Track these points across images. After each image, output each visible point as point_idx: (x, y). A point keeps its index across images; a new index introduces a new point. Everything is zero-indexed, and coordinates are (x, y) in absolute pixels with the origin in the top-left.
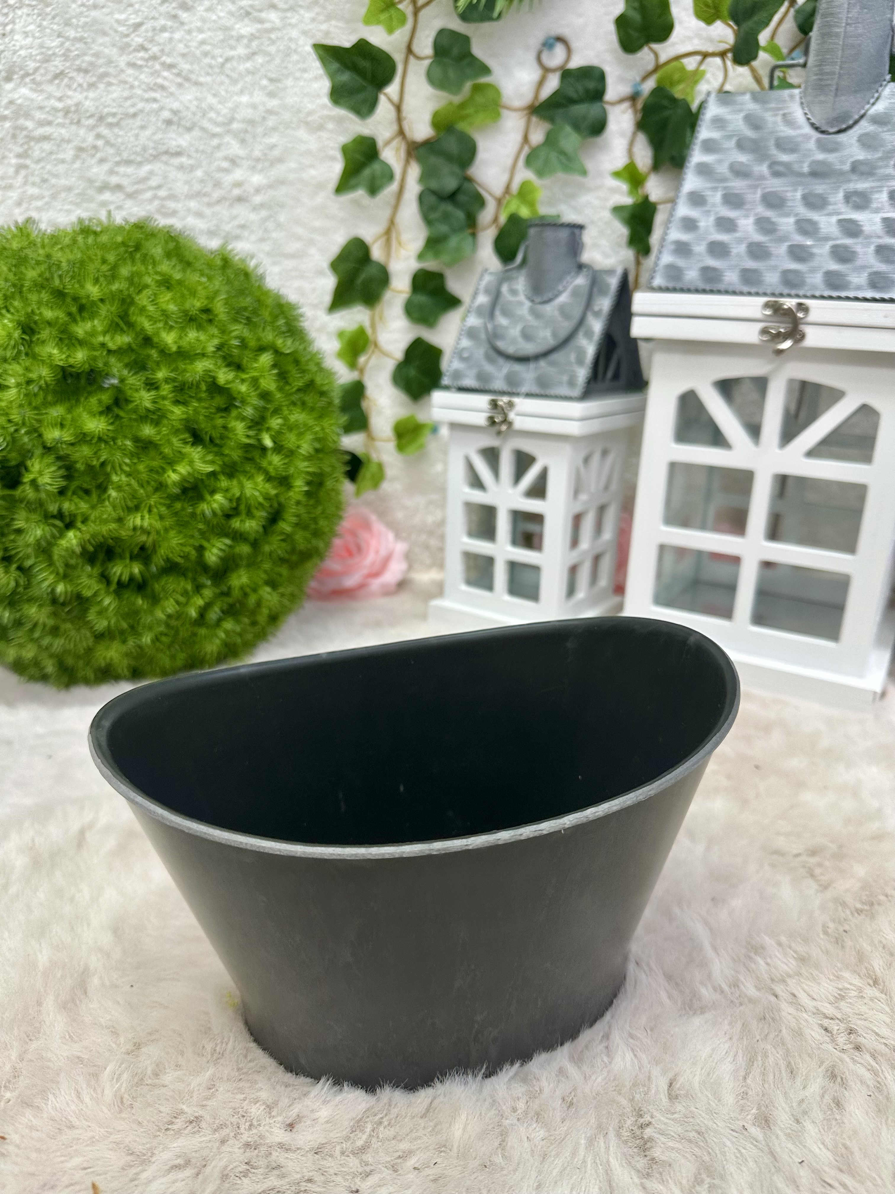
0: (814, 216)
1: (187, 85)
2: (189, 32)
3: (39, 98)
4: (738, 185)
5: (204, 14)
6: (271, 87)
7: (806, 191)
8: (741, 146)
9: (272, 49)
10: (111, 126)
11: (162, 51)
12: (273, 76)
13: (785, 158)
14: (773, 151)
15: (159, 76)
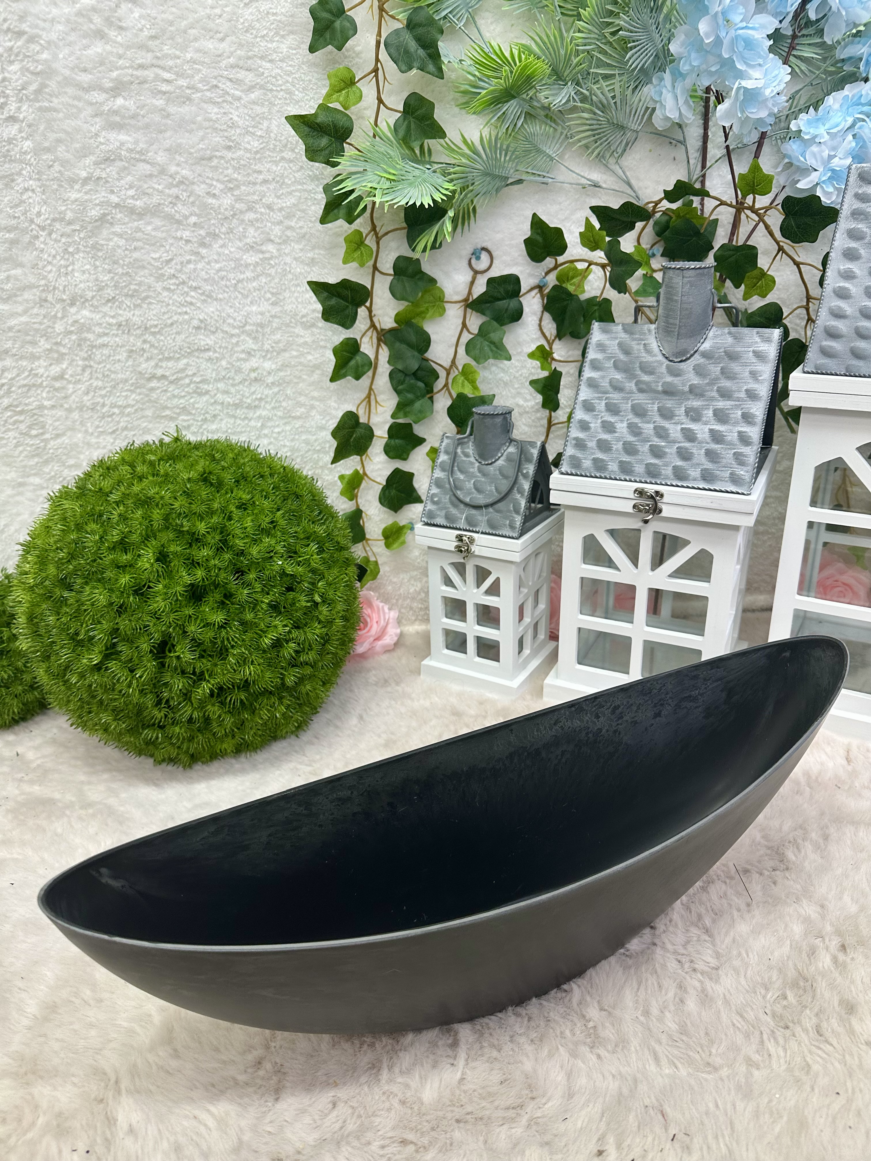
0: (666, 424)
1: (209, 300)
2: (209, 263)
3: (97, 317)
4: (616, 397)
5: (219, 250)
6: (274, 299)
7: (660, 405)
8: (616, 366)
9: (272, 271)
10: (154, 334)
11: (189, 278)
12: (275, 290)
13: (646, 378)
14: (639, 372)
15: (187, 295)
